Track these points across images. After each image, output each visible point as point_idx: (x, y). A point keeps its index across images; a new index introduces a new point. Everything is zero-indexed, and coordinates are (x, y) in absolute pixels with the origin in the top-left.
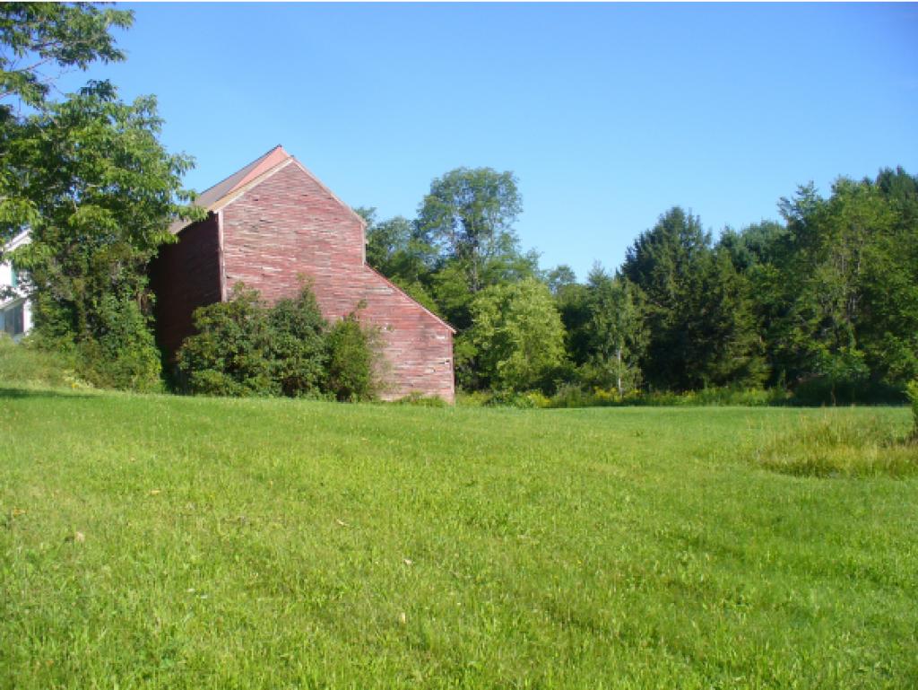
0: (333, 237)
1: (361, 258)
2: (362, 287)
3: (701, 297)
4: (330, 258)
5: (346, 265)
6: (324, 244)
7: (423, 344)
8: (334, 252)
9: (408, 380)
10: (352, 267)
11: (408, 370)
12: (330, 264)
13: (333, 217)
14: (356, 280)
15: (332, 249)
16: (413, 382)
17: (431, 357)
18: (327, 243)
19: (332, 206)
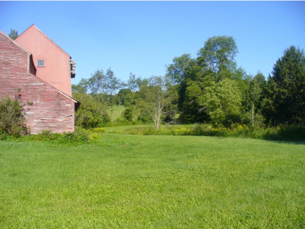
0: (13, 61)
1: (26, 70)
2: (26, 83)
3: (301, 85)
4: (10, 70)
5: (19, 73)
6: (7, 64)
7: (58, 108)
8: (12, 67)
9: (49, 124)
10: (21, 73)
11: (49, 120)
12: (10, 73)
13: (14, 52)
14: (23, 80)
15: (12, 66)
16: (51, 125)
17: (62, 114)
18: (10, 63)
19: (13, 46)
